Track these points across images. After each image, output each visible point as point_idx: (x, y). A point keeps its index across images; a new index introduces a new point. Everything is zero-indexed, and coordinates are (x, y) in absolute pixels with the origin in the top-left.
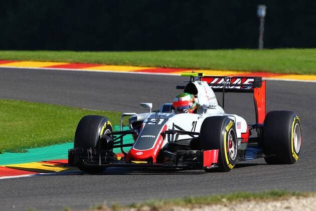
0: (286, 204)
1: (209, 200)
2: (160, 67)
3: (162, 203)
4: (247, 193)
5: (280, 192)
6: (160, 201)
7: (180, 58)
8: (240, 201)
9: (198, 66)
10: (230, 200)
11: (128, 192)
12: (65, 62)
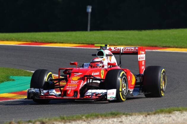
0: (120, 120)
1: (75, 118)
2: (33, 41)
3: (47, 120)
4: (97, 113)
5: (116, 113)
6: (46, 118)
7: (45, 37)
9: (56, 41)
10: (87, 117)
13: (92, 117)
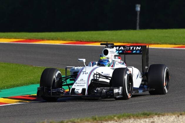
0: (152, 120)
1: (107, 118)
2: (78, 41)
3: (79, 120)
4: (129, 114)
5: (148, 113)
6: (78, 119)
7: (90, 36)
8: (125, 118)
10: (119, 118)
11: (59, 114)
12: (23, 39)
13: (124, 117)
